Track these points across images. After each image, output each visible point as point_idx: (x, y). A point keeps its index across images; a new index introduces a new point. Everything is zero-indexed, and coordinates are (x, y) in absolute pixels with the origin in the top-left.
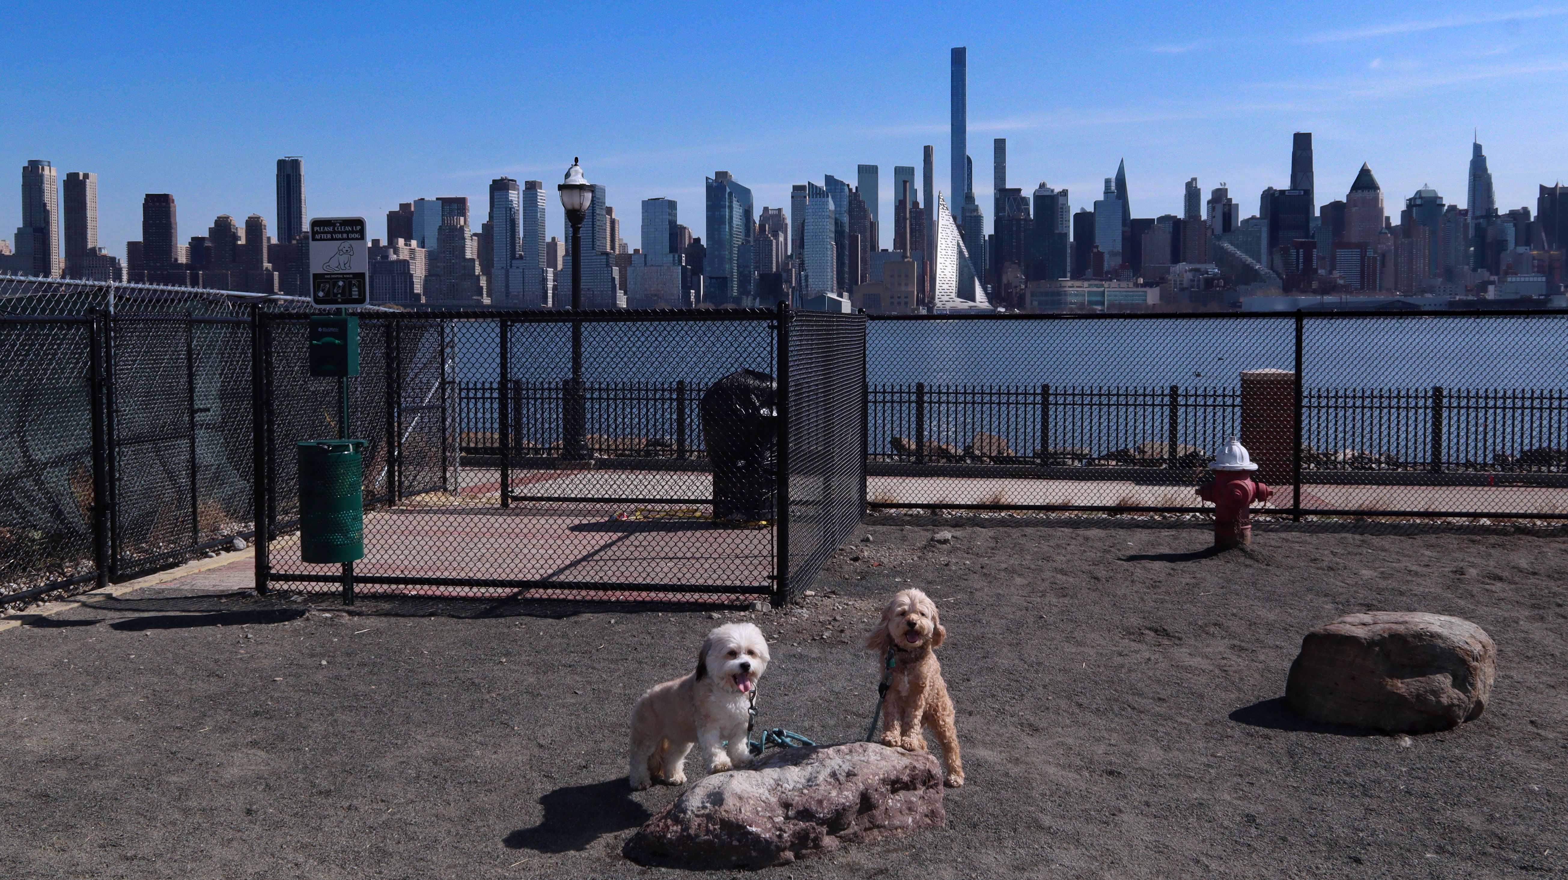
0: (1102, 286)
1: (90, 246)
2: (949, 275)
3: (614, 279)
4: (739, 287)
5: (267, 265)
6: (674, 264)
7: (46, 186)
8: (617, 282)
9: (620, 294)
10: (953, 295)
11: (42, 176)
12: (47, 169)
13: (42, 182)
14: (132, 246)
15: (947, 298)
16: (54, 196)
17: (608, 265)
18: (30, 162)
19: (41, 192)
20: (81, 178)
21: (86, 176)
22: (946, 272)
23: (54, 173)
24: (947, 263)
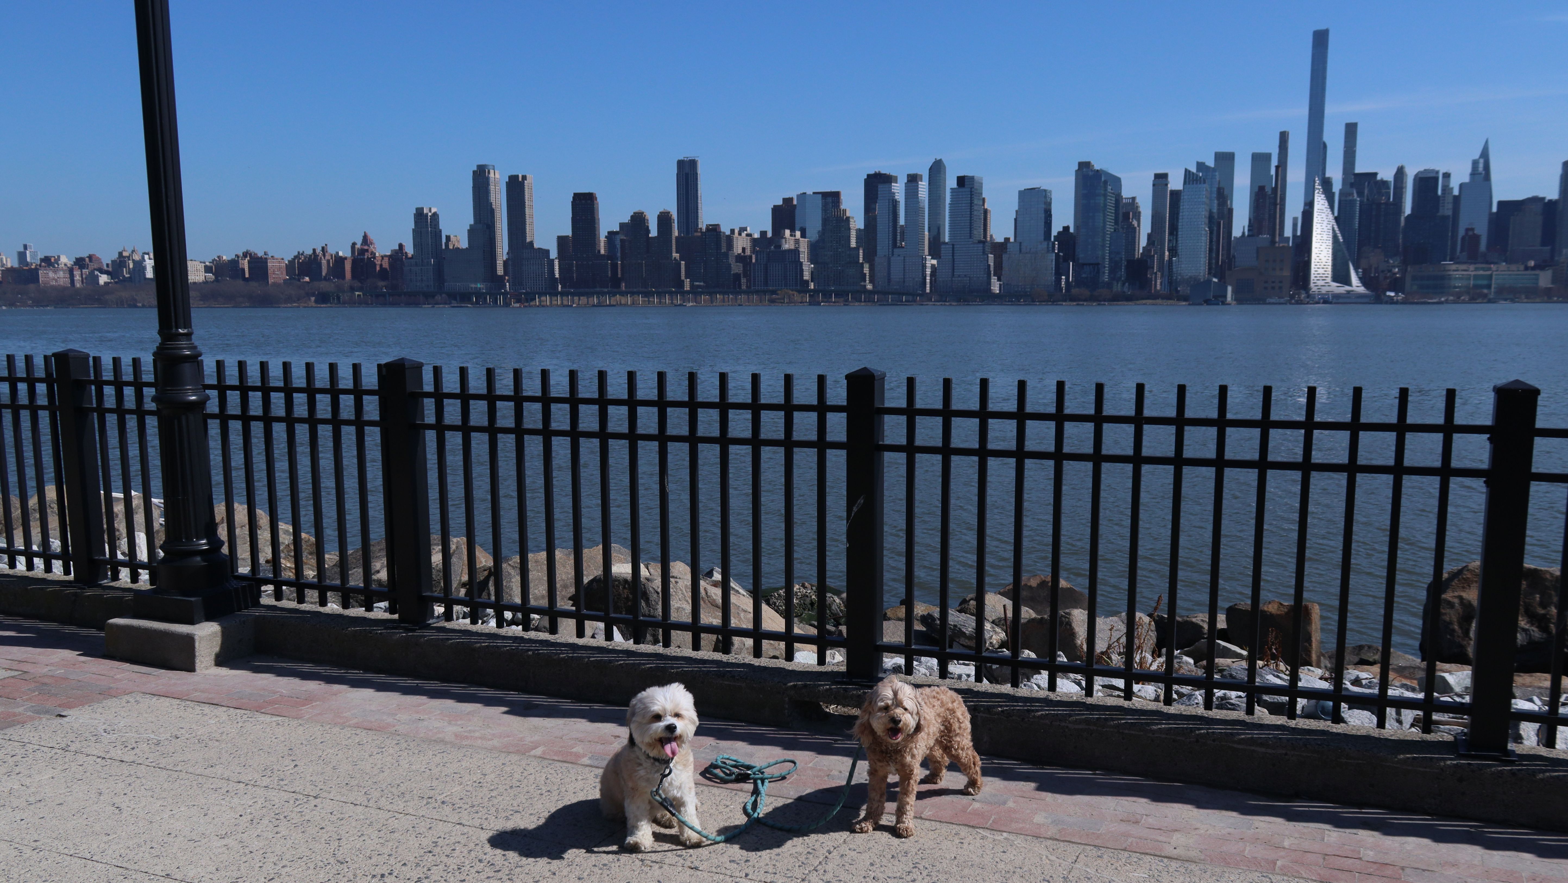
0: (1490, 269)
1: (528, 240)
2: (1324, 260)
3: (989, 266)
4: (1110, 272)
5: (676, 255)
6: (1048, 251)
7: (492, 187)
8: (992, 269)
9: (994, 279)
10: (1329, 279)
11: (488, 179)
12: (492, 172)
13: (488, 184)
14: (561, 240)
15: (1322, 283)
16: (498, 196)
17: (984, 253)
18: (479, 167)
19: (487, 192)
20: (520, 179)
21: (524, 178)
22: (1321, 256)
23: (497, 176)
24: (1323, 248)
